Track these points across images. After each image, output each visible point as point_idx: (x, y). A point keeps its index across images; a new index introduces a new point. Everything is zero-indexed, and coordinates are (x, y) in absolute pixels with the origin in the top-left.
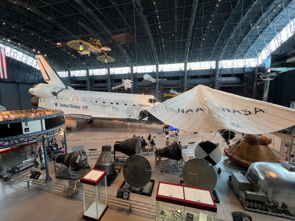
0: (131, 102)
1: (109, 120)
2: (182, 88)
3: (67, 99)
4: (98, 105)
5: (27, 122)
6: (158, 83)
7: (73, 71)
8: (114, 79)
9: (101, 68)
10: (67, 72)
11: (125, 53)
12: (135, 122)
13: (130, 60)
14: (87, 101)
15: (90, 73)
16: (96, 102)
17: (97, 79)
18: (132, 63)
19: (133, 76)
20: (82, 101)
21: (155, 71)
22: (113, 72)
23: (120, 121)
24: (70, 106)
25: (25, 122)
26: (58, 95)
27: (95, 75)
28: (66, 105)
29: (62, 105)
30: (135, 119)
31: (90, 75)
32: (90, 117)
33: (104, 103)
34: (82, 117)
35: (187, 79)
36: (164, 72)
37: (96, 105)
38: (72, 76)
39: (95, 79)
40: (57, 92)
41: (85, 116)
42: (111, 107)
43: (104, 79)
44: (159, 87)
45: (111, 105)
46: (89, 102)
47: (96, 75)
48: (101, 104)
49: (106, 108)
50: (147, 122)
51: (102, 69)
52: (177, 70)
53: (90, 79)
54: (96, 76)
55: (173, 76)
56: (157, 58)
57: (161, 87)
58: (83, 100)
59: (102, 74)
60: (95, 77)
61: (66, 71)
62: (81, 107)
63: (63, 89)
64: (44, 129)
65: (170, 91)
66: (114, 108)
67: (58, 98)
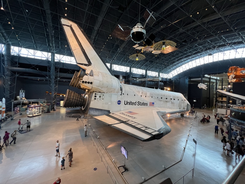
3: (135, 95)
20: (150, 97)
24: (137, 103)
26: (123, 90)
28: (132, 102)
29: (127, 103)
46: (156, 98)
49: (167, 103)
62: (148, 104)
66: (172, 103)
67: (123, 93)
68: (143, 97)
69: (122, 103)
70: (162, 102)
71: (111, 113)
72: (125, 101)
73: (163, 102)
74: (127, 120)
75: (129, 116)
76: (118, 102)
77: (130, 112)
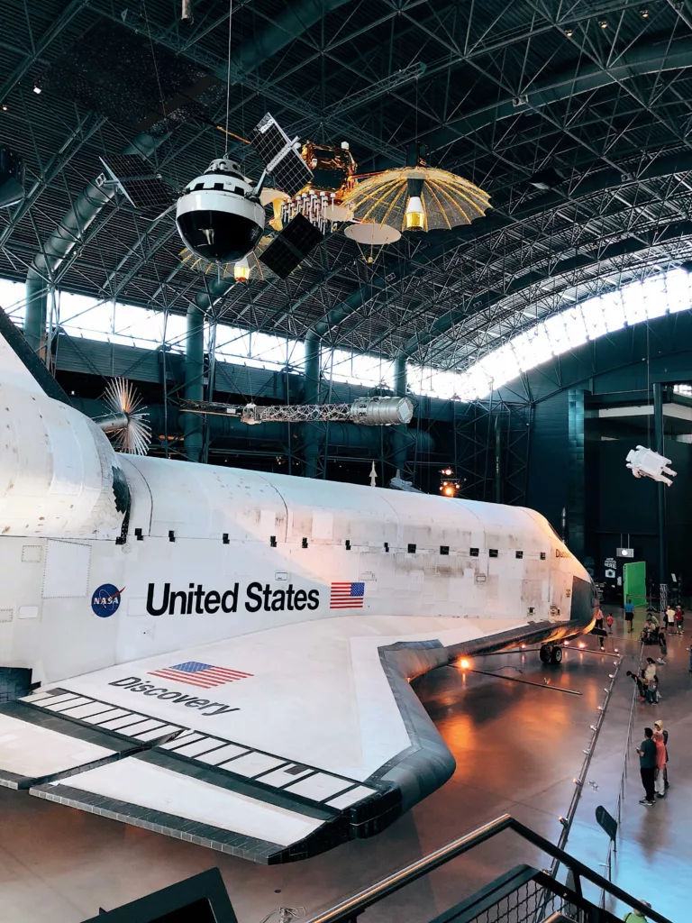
3: (226, 539)
4: (418, 568)
14: (364, 548)
16: (412, 548)
20: (336, 548)
26: (140, 501)
33: (444, 550)
37: (408, 568)
42: (473, 573)
45: (470, 566)
46: (374, 551)
48: (432, 561)
49: (452, 581)
58: (340, 542)
62: (324, 598)
66: (481, 578)
67: (141, 530)
68: (289, 546)
69: (132, 602)
70: (414, 574)
71: (38, 685)
72: (151, 587)
73: (420, 573)
74: (170, 730)
75: (179, 698)
76: (96, 594)
77: (192, 667)
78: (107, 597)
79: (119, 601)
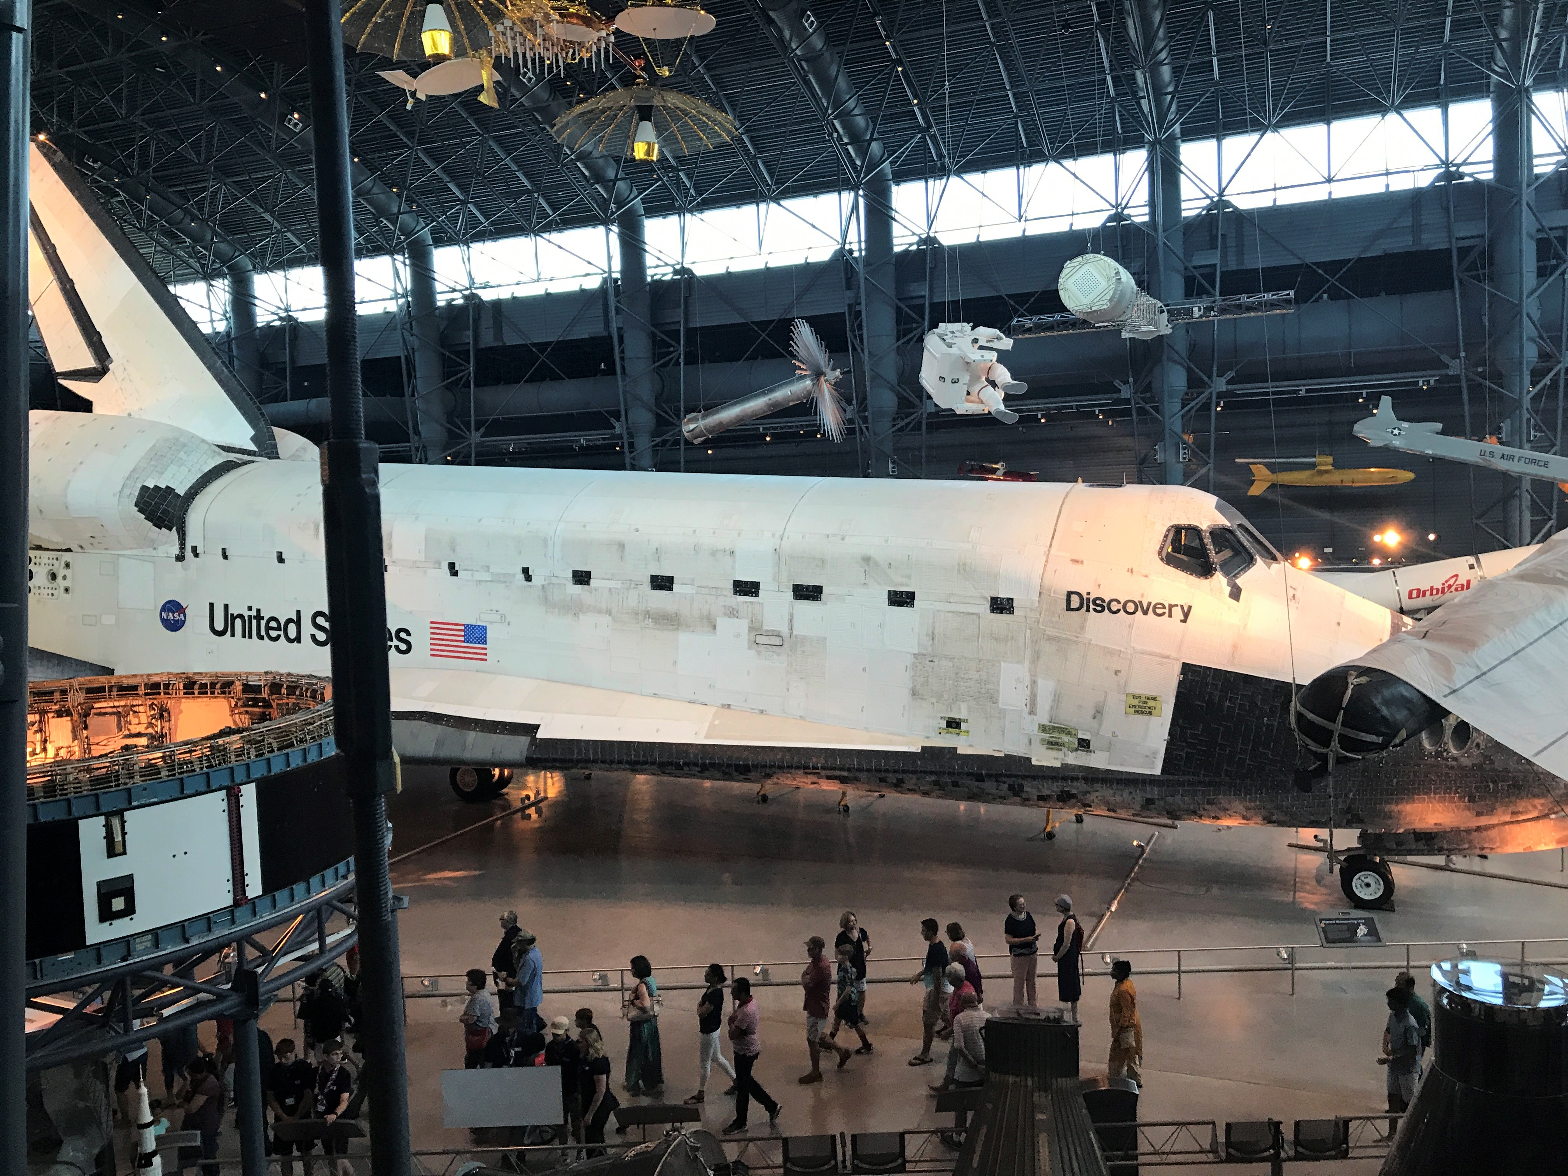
0: (964, 570)
1: (727, 776)
2: (1476, 390)
3: (281, 560)
4: (600, 611)
5: (120, 813)
6: (1181, 346)
7: (278, 276)
8: (691, 332)
9: (549, 227)
10: (222, 288)
11: (810, 48)
12: (1016, 791)
13: (861, 121)
14: (486, 576)
15: (438, 287)
16: (582, 578)
17: (511, 339)
18: (875, 147)
19: (889, 288)
20: (433, 572)
21: (1140, 215)
22: (673, 256)
23: (843, 780)
24: (307, 629)
25: (102, 820)
26: (195, 517)
27: (487, 296)
28: (266, 615)
29: (230, 619)
30: (1009, 759)
31: (441, 301)
32: (524, 741)
33: (662, 583)
34: (439, 743)
35: (1543, 273)
36: (1241, 218)
37: (575, 609)
38: (263, 316)
39: (488, 339)
40: (181, 491)
41: (471, 736)
42: (743, 625)
43: (582, 333)
44: (1195, 383)
45: (732, 613)
46: (502, 579)
47: (504, 294)
48: (632, 600)
49: (684, 637)
50: (1154, 792)
51: (555, 236)
52: (1401, 184)
53: (444, 340)
54: (497, 305)
55: (1351, 254)
56: (1166, 72)
57: (1220, 384)
58: (438, 564)
59: (556, 288)
60: (486, 322)
61: (208, 276)
62: (420, 639)
63: (232, 457)
64: (254, 887)
65: (1361, 429)
66: (772, 640)
67: (196, 547)
69: (197, 621)
70: (590, 620)
72: (212, 605)
73: (607, 619)
76: (163, 609)
78: (173, 613)
79: (185, 617)
